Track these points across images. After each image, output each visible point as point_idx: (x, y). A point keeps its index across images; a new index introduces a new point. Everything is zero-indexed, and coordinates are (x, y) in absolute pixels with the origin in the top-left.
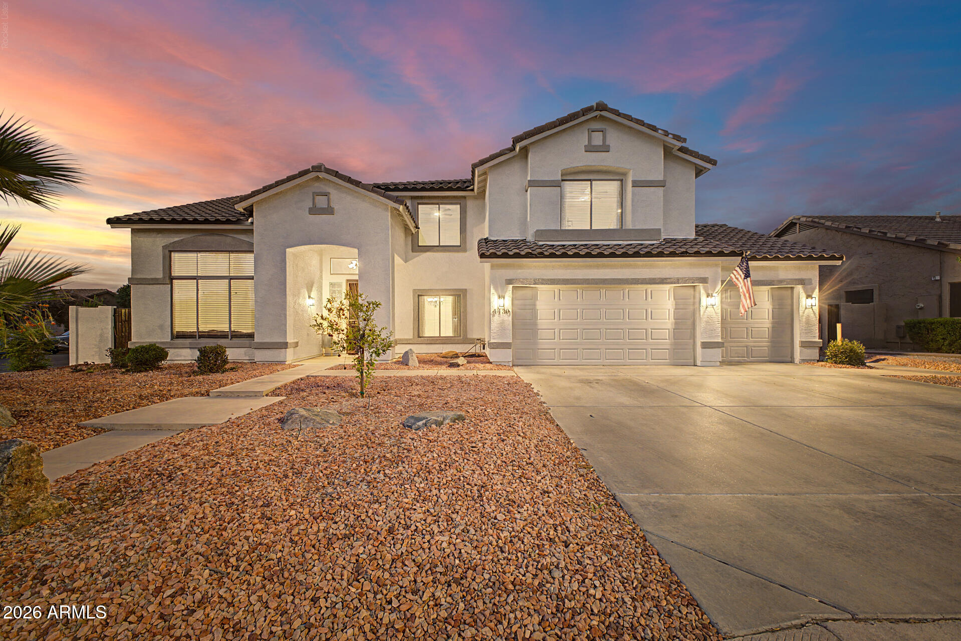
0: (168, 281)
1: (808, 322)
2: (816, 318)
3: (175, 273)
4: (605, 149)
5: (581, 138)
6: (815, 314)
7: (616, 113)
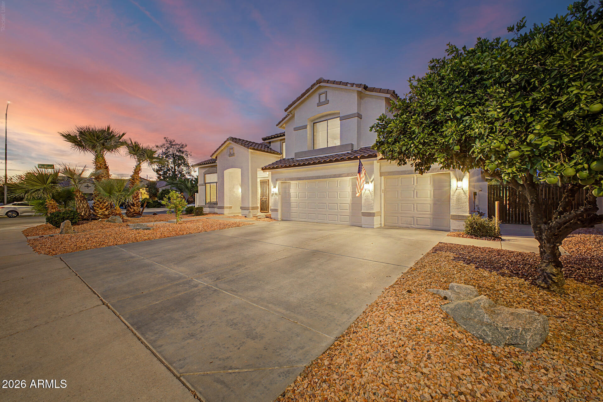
0: (204, 184)
1: (458, 200)
2: (467, 197)
3: (206, 182)
4: (327, 102)
5: (315, 99)
6: (465, 193)
7: (328, 81)
